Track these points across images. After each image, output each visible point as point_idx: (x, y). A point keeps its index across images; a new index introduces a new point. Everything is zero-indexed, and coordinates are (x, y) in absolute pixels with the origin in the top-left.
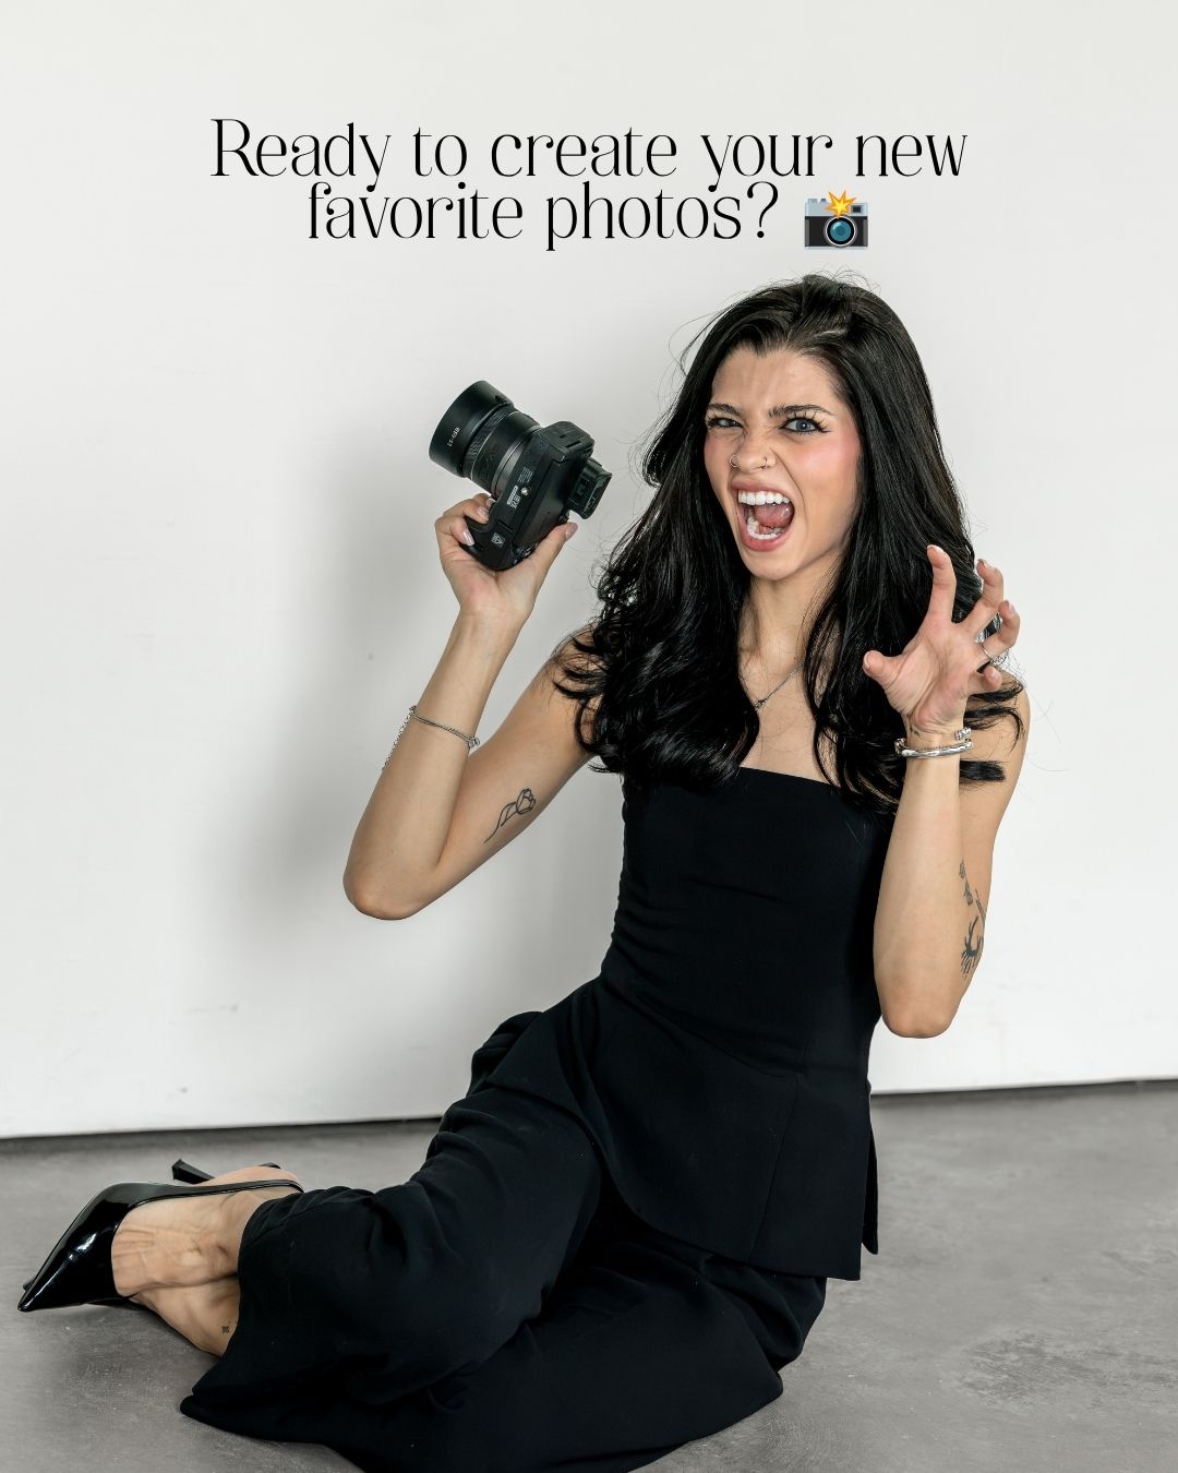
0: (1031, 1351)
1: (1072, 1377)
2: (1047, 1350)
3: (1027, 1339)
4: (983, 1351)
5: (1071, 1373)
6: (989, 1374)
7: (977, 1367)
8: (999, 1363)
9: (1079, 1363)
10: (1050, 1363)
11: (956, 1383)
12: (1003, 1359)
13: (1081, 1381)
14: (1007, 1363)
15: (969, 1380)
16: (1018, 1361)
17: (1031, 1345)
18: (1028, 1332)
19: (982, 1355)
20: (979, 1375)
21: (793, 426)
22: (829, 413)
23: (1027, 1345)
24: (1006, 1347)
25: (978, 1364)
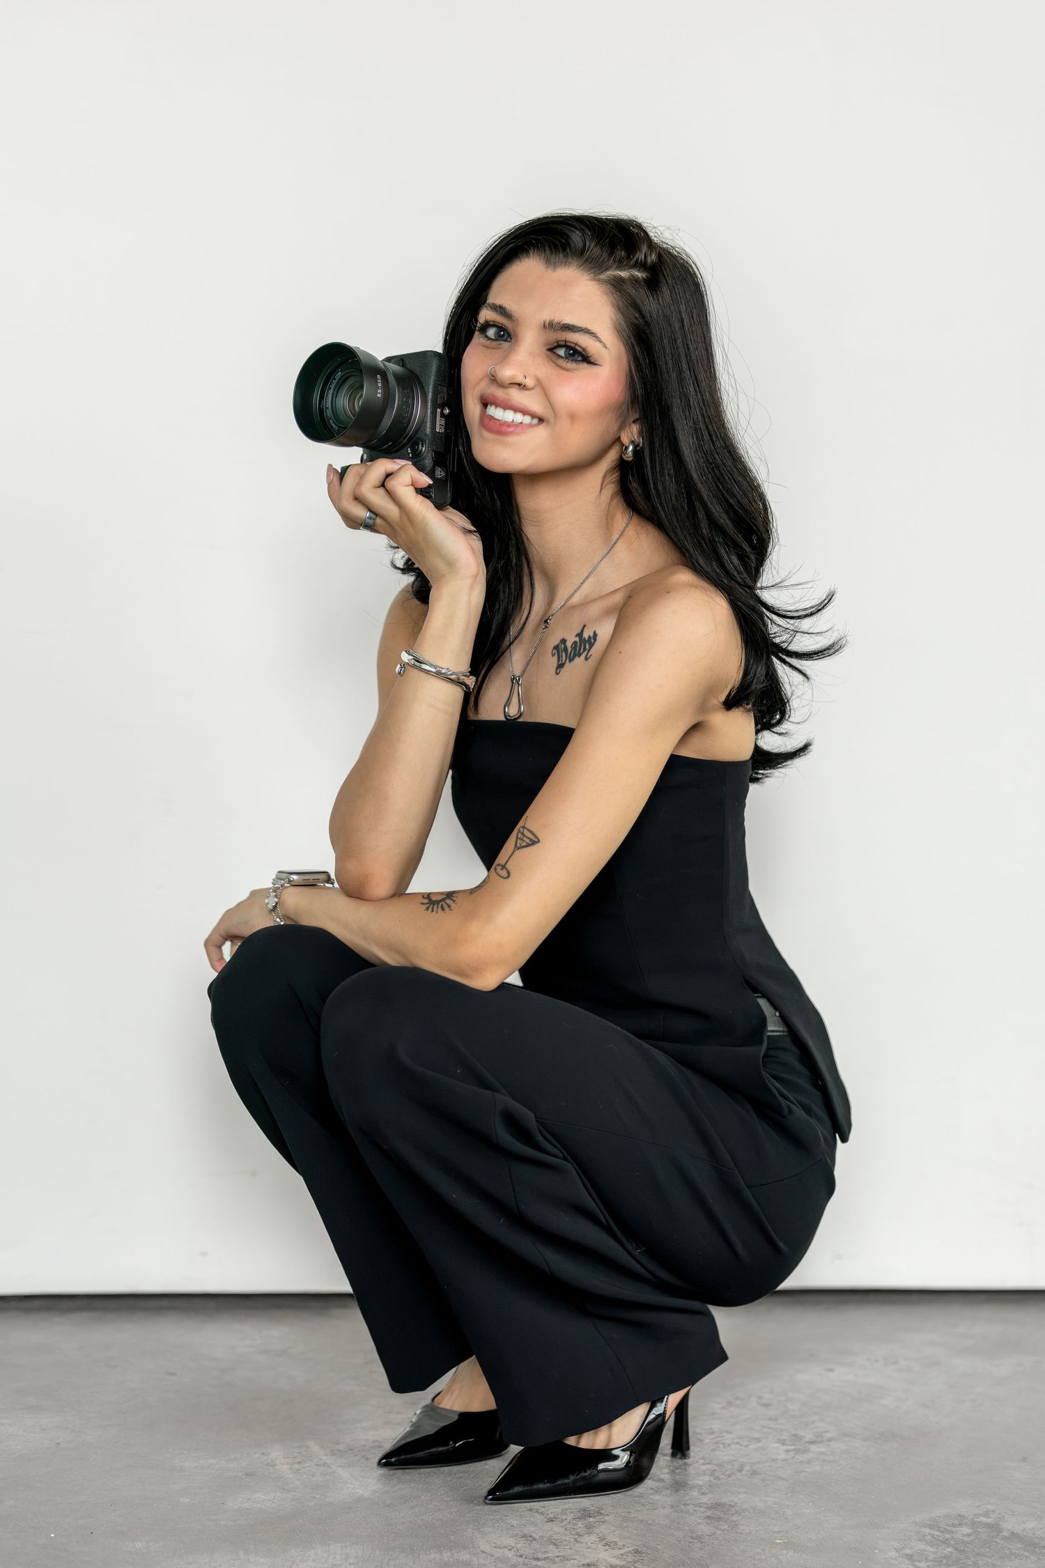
0: (988, 1525)
1: (1026, 1554)
2: (1006, 1525)
3: (987, 1514)
4: (933, 1525)
5: (1025, 1551)
6: (932, 1546)
7: (922, 1538)
8: (948, 1536)
9: (1036, 1541)
10: (1004, 1538)
11: (893, 1554)
12: (953, 1532)
13: (1033, 1558)
14: (958, 1536)
15: (908, 1551)
16: (968, 1535)
17: (990, 1520)
18: (990, 1507)
19: (931, 1527)
20: (921, 1546)
21: (562, 352)
22: (605, 346)
23: (984, 1519)
24: (961, 1520)
25: (924, 1536)
